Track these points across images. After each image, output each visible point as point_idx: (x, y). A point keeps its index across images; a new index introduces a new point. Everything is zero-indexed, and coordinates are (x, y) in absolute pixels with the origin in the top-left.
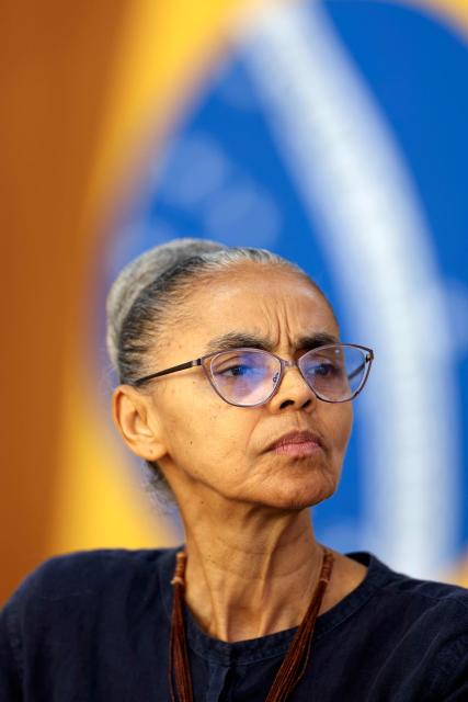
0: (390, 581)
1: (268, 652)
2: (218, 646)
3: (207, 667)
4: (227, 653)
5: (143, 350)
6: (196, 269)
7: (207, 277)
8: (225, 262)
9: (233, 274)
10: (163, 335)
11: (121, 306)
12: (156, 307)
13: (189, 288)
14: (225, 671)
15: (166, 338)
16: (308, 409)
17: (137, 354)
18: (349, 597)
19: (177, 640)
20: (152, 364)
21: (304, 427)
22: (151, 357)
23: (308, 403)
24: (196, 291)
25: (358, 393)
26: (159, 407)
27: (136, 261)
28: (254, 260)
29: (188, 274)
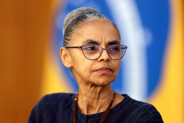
0: (130, 101)
1: (96, 118)
2: (84, 116)
3: (81, 121)
4: (86, 117)
5: (69, 40)
6: (84, 20)
7: (86, 23)
8: (92, 19)
9: (93, 22)
10: (74, 37)
11: (66, 24)
12: (73, 29)
13: (81, 25)
14: (85, 122)
15: (74, 38)
16: (108, 61)
17: (67, 41)
18: (118, 104)
19: (74, 115)
20: (71, 44)
21: (106, 66)
22: (70, 42)
23: (108, 60)
24: (83, 26)
25: (122, 57)
26: (71, 55)
27: (72, 12)
28: (99, 18)
29: (82, 20)
